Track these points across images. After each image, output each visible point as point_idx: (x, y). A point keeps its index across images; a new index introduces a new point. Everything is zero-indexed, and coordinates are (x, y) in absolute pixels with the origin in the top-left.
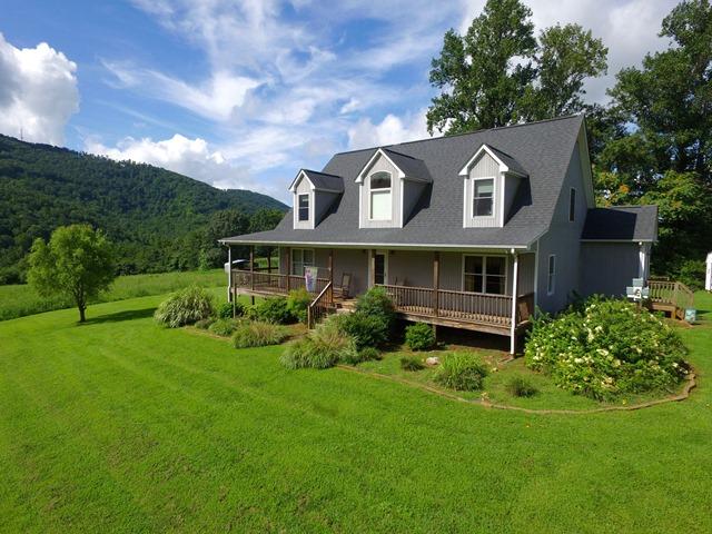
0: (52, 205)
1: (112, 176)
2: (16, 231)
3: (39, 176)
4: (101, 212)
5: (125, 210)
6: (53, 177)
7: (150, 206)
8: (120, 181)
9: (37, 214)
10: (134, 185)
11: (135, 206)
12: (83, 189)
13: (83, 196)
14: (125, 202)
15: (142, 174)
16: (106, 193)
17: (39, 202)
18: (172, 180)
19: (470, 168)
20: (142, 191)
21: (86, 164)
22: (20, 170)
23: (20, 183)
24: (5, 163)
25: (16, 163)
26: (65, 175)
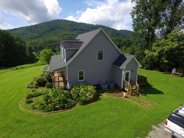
1: (93, 29)
6: (82, 30)
21: (88, 26)
22: (76, 29)
23: (76, 32)
24: (74, 28)
25: (76, 27)
26: (84, 29)
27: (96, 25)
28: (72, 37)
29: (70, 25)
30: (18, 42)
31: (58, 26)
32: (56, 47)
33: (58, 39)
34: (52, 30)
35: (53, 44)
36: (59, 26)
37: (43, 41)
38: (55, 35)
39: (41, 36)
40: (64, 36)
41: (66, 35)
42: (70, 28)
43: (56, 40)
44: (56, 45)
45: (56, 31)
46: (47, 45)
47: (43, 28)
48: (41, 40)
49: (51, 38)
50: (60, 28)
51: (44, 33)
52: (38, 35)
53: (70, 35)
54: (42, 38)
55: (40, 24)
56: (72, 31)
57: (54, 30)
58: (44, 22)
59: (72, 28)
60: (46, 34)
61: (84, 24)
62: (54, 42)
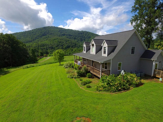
0: (69, 41)
1: (79, 34)
2: (64, 46)
3: (67, 35)
4: (77, 41)
5: (81, 41)
6: (70, 35)
7: (86, 40)
8: (81, 35)
9: (67, 42)
10: (83, 36)
11: (83, 40)
12: (74, 37)
13: (74, 38)
14: (81, 39)
15: (85, 33)
16: (78, 38)
17: (67, 40)
18: (90, 34)
19: (103, 44)
20: (84, 37)
21: (75, 32)
22: (65, 34)
23: (65, 37)
24: (63, 33)
25: (64, 33)
26: (72, 35)
27: (81, 31)
28: (61, 41)
29: (59, 31)
30: (21, 45)
31: (48, 32)
32: (47, 50)
33: (49, 43)
34: (43, 35)
35: (45, 47)
36: (50, 32)
37: (36, 45)
38: (47, 40)
39: (33, 40)
40: (55, 40)
41: (56, 39)
42: (59, 34)
43: (47, 44)
44: (48, 48)
45: (47, 36)
46: (40, 48)
47: (35, 34)
48: (35, 44)
49: (43, 42)
50: (50, 34)
51: (36, 38)
52: (31, 39)
53: (60, 40)
54: (35, 42)
55: (32, 30)
56: (61, 36)
57: (45, 35)
58: (37, 29)
59: (61, 34)
60: (38, 39)
61: (72, 30)
62: (46, 46)
